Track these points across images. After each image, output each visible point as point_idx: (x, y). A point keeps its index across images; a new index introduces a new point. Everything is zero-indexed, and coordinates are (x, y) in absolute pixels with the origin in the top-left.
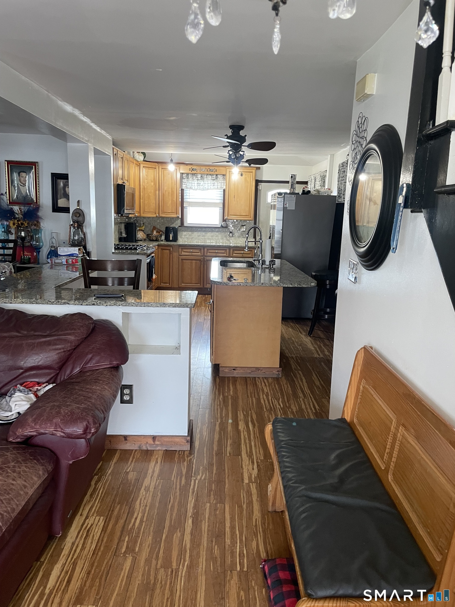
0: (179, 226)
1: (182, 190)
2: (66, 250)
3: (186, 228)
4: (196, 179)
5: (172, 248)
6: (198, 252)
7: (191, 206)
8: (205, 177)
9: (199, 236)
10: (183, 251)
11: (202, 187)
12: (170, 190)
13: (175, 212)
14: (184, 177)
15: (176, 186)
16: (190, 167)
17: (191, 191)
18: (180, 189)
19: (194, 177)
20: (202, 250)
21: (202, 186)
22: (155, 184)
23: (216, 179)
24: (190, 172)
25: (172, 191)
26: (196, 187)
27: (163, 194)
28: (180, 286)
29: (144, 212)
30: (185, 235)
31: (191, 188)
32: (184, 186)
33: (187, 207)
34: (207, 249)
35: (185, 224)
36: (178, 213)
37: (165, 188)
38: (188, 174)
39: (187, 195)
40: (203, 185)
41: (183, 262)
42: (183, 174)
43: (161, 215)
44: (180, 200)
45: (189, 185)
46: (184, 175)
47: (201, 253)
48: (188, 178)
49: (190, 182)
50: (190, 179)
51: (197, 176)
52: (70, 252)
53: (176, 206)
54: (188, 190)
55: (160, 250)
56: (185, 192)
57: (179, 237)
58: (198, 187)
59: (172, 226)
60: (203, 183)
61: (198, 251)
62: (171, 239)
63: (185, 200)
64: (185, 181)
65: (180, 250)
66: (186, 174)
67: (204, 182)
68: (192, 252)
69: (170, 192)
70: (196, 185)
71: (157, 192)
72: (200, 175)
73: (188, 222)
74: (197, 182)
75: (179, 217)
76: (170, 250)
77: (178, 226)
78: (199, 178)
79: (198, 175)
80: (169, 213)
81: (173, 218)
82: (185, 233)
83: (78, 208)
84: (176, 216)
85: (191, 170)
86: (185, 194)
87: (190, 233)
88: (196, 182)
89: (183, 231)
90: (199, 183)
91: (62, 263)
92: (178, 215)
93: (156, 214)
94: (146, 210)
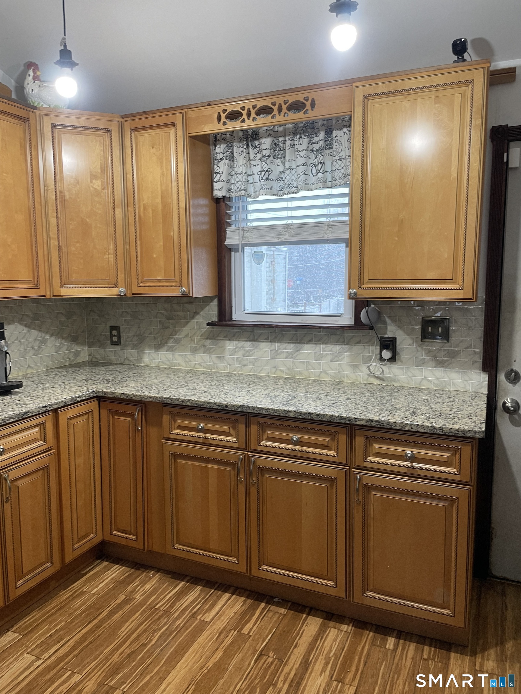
3: (236, 329)
4: (259, 154)
5: (141, 411)
6: (228, 434)
8: (288, 143)
9: (275, 355)
10: (175, 425)
12: (159, 200)
13: (177, 279)
14: (219, 156)
15: (175, 185)
19: (252, 151)
20: (242, 428)
23: (328, 145)
25: (166, 205)
29: (65, 280)
34: (261, 426)
36: (186, 283)
40: (281, 175)
41: (177, 463)
43: (136, 290)
45: (239, 182)
47: (237, 439)
48: (231, 158)
49: (240, 170)
51: (260, 145)
61: (226, 428)
65: (166, 418)
67: (282, 162)
69: (160, 207)
70: (256, 177)
71: (119, 212)
72: (269, 141)
76: (133, 415)
78: (267, 152)
79: (263, 140)
80: (159, 281)
84: (179, 291)
85: (224, 118)
88: (257, 168)
92: (183, 289)
93: (117, 286)
94: (74, 277)
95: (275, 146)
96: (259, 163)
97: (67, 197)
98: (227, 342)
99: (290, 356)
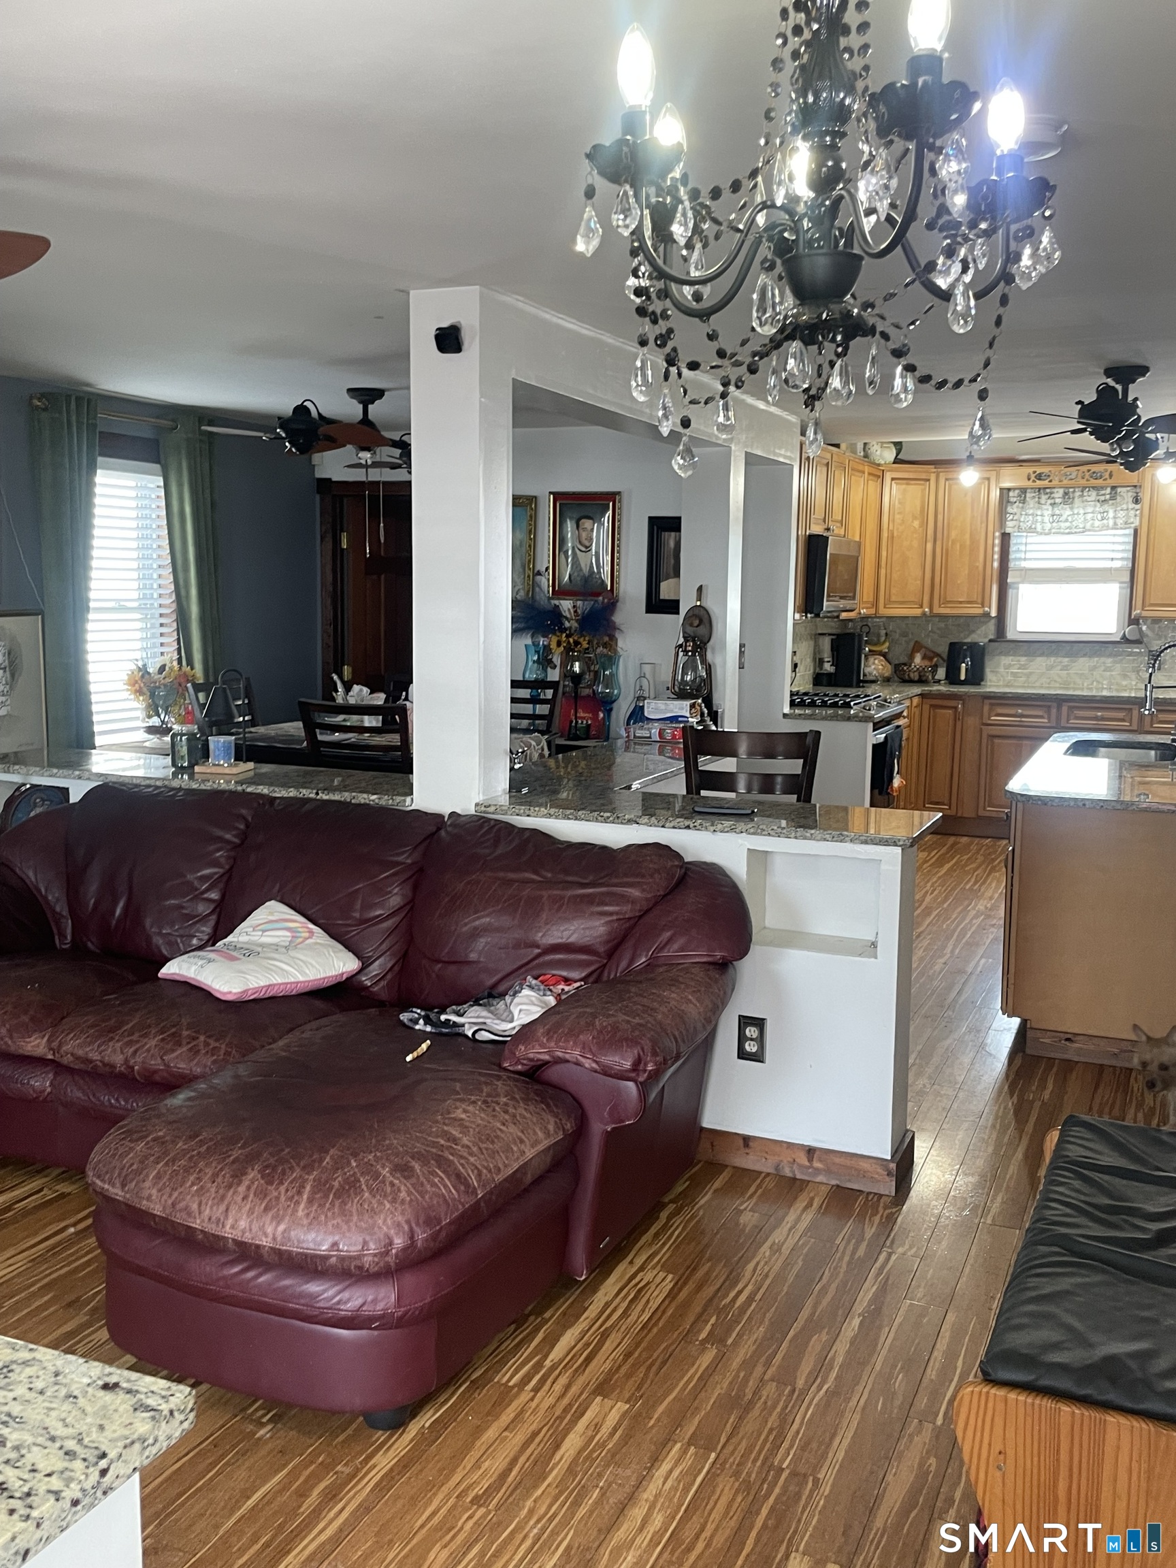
0: (991, 641)
1: (1006, 537)
2: (663, 707)
3: (1012, 645)
4: (1050, 501)
5: (963, 705)
6: (1041, 717)
7: (1031, 582)
8: (1078, 494)
9: (1050, 668)
10: (994, 713)
11: (1068, 524)
12: (967, 536)
13: (980, 601)
14: (1012, 500)
15: (984, 525)
16: (1031, 470)
17: (1033, 538)
18: (997, 534)
19: (1044, 497)
20: (1054, 711)
21: (1067, 520)
22: (924, 524)
23: (1113, 498)
24: (1030, 483)
25: (974, 541)
26: (1048, 526)
27: (947, 550)
28: (981, 813)
29: (888, 602)
30: (1010, 666)
31: (1031, 530)
32: (1009, 524)
33: (1018, 583)
34: (1070, 708)
35: (1010, 635)
36: (986, 603)
37: (953, 534)
38: (1023, 491)
39: (1018, 551)
40: (1070, 519)
41: (993, 743)
42: (1009, 490)
43: (937, 610)
44: (996, 564)
45: (1027, 521)
46: (1011, 494)
47: (1049, 718)
48: (1024, 501)
49: (1031, 512)
50: (1031, 503)
51: (1051, 493)
52: (672, 711)
53: (981, 580)
54: (1025, 534)
55: (926, 707)
56: (1013, 541)
57: (988, 671)
58: (1054, 524)
59: (968, 640)
60: (1068, 512)
61: (1040, 713)
62: (963, 677)
63: (1012, 565)
64: (1015, 510)
65: (986, 708)
66: (1017, 491)
67: (1072, 509)
68: (1022, 716)
69: (968, 543)
70: (1046, 519)
71: (929, 546)
72: (1061, 491)
73: (1020, 628)
74: (1050, 512)
75: (987, 615)
76: (956, 708)
77: (987, 640)
78: (1058, 501)
79: (1055, 490)
80: (961, 602)
81: (973, 617)
82: (1006, 660)
83: (698, 603)
84: (980, 611)
85: (1033, 477)
86: (1013, 548)
87: (1023, 660)
88: (1047, 511)
89: (1001, 654)
90: (1057, 512)
91: (650, 737)
92: (987, 609)
93: (921, 607)
94: (893, 598)
95: (1066, 494)
96: (1050, 508)
97: (895, 534)
98: (1003, 658)
99: (1065, 668)
